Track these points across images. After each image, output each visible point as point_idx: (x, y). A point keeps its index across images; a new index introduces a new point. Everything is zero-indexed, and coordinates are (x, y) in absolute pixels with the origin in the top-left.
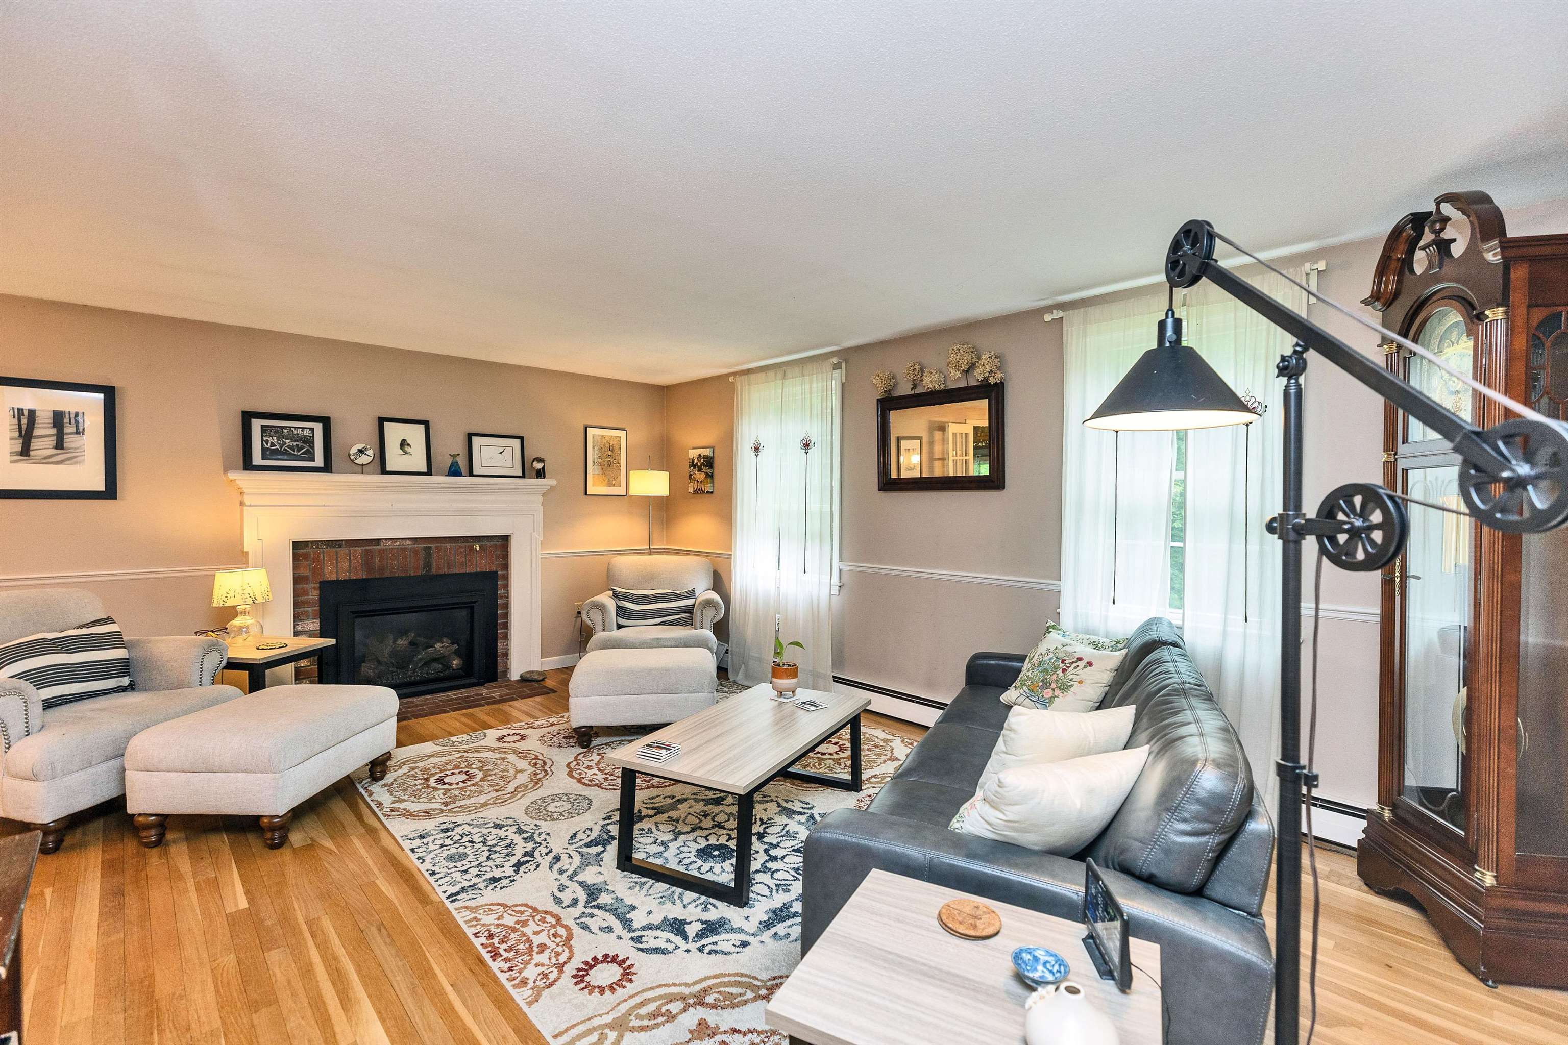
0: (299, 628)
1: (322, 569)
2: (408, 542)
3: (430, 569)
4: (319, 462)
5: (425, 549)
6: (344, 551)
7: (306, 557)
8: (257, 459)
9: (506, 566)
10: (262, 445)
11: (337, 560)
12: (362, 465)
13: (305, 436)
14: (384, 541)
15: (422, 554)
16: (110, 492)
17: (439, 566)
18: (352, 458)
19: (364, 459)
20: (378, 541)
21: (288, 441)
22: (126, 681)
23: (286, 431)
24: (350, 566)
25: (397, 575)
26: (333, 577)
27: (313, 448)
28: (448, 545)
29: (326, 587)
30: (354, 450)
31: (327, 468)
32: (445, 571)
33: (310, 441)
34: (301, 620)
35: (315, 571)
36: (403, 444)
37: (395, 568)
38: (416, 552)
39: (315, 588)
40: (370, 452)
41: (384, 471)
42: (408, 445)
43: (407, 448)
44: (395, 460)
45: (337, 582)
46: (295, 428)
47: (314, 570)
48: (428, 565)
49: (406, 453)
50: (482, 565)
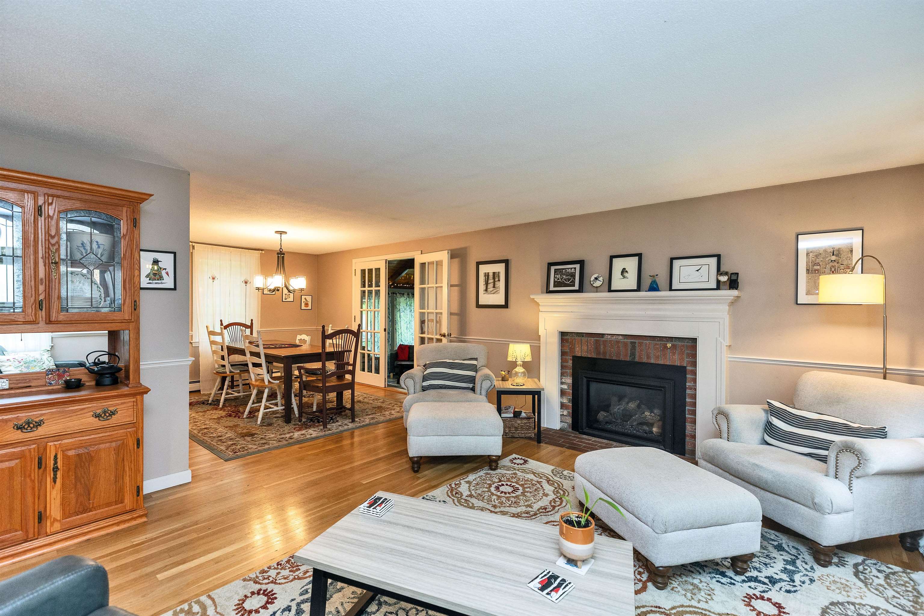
0: (563, 380)
1: (574, 348)
2: (621, 337)
3: (635, 357)
4: (576, 287)
5: (631, 343)
6: (584, 339)
7: (567, 341)
8: (552, 288)
9: (694, 364)
10: (554, 279)
11: (581, 344)
12: (597, 287)
13: (572, 273)
14: (606, 335)
15: (629, 347)
16: (506, 306)
17: (642, 357)
18: (592, 283)
19: (598, 284)
20: (603, 335)
21: (564, 276)
22: (471, 386)
23: (564, 271)
24: (588, 349)
25: (614, 358)
26: (579, 355)
27: (575, 279)
28: (648, 342)
29: (576, 359)
30: (592, 279)
31: (580, 290)
32: (645, 360)
33: (573, 275)
34: (564, 376)
35: (572, 349)
36: (624, 271)
37: (612, 354)
38: (625, 344)
39: (571, 359)
40: (601, 279)
41: (610, 291)
42: (627, 272)
43: (626, 274)
44: (618, 282)
45: (581, 357)
46: (568, 268)
47: (570, 349)
48: (633, 354)
49: (624, 277)
50: (674, 359)
